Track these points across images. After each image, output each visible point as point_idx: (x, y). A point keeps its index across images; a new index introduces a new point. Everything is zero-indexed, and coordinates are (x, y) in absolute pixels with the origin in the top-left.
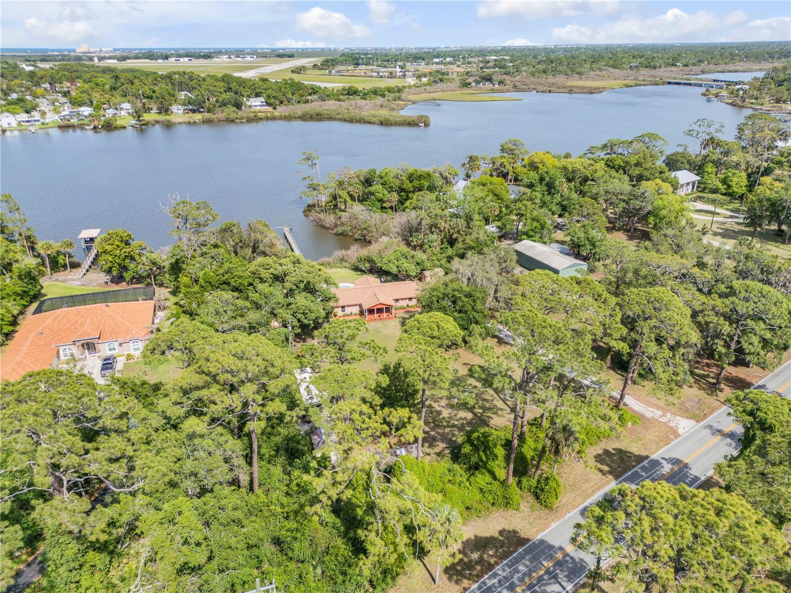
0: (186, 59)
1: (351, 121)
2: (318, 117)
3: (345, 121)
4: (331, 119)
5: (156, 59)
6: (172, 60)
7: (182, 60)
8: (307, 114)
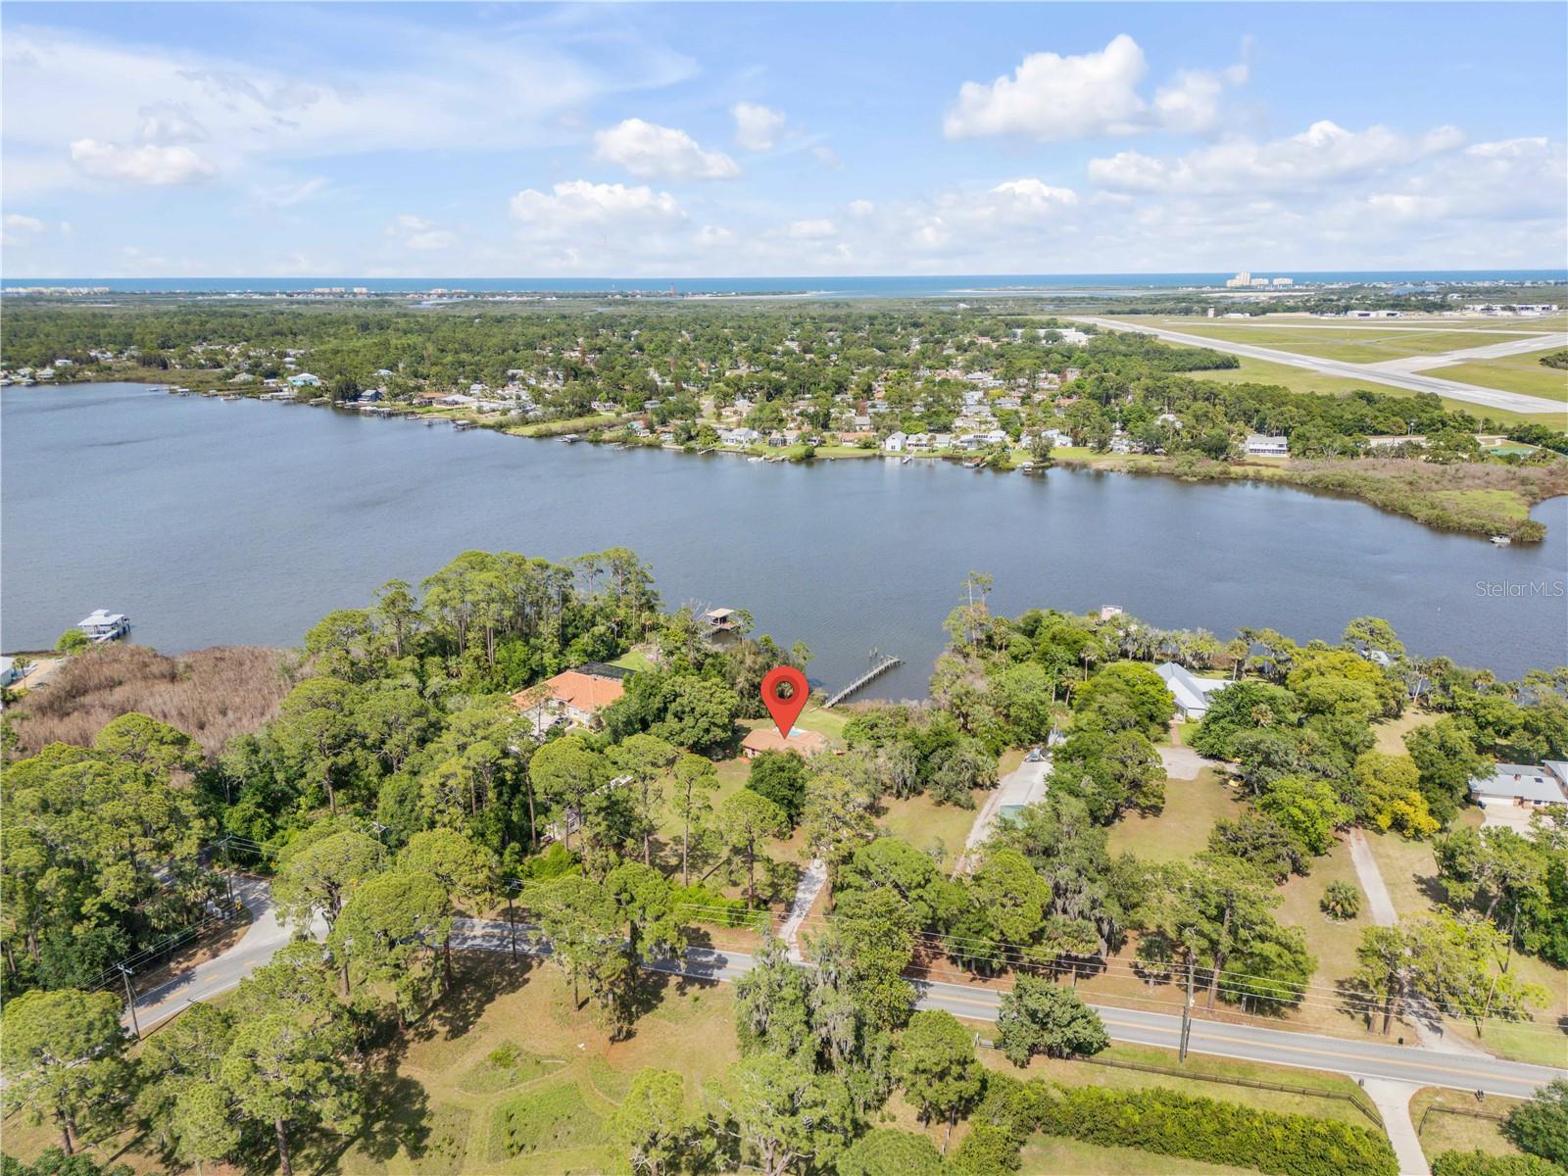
0: (1383, 313)
1: (1386, 509)
2: (1339, 490)
3: (1375, 505)
4: (1357, 496)
5: (1322, 313)
6: (1354, 314)
7: (1373, 314)
8: (1320, 481)
